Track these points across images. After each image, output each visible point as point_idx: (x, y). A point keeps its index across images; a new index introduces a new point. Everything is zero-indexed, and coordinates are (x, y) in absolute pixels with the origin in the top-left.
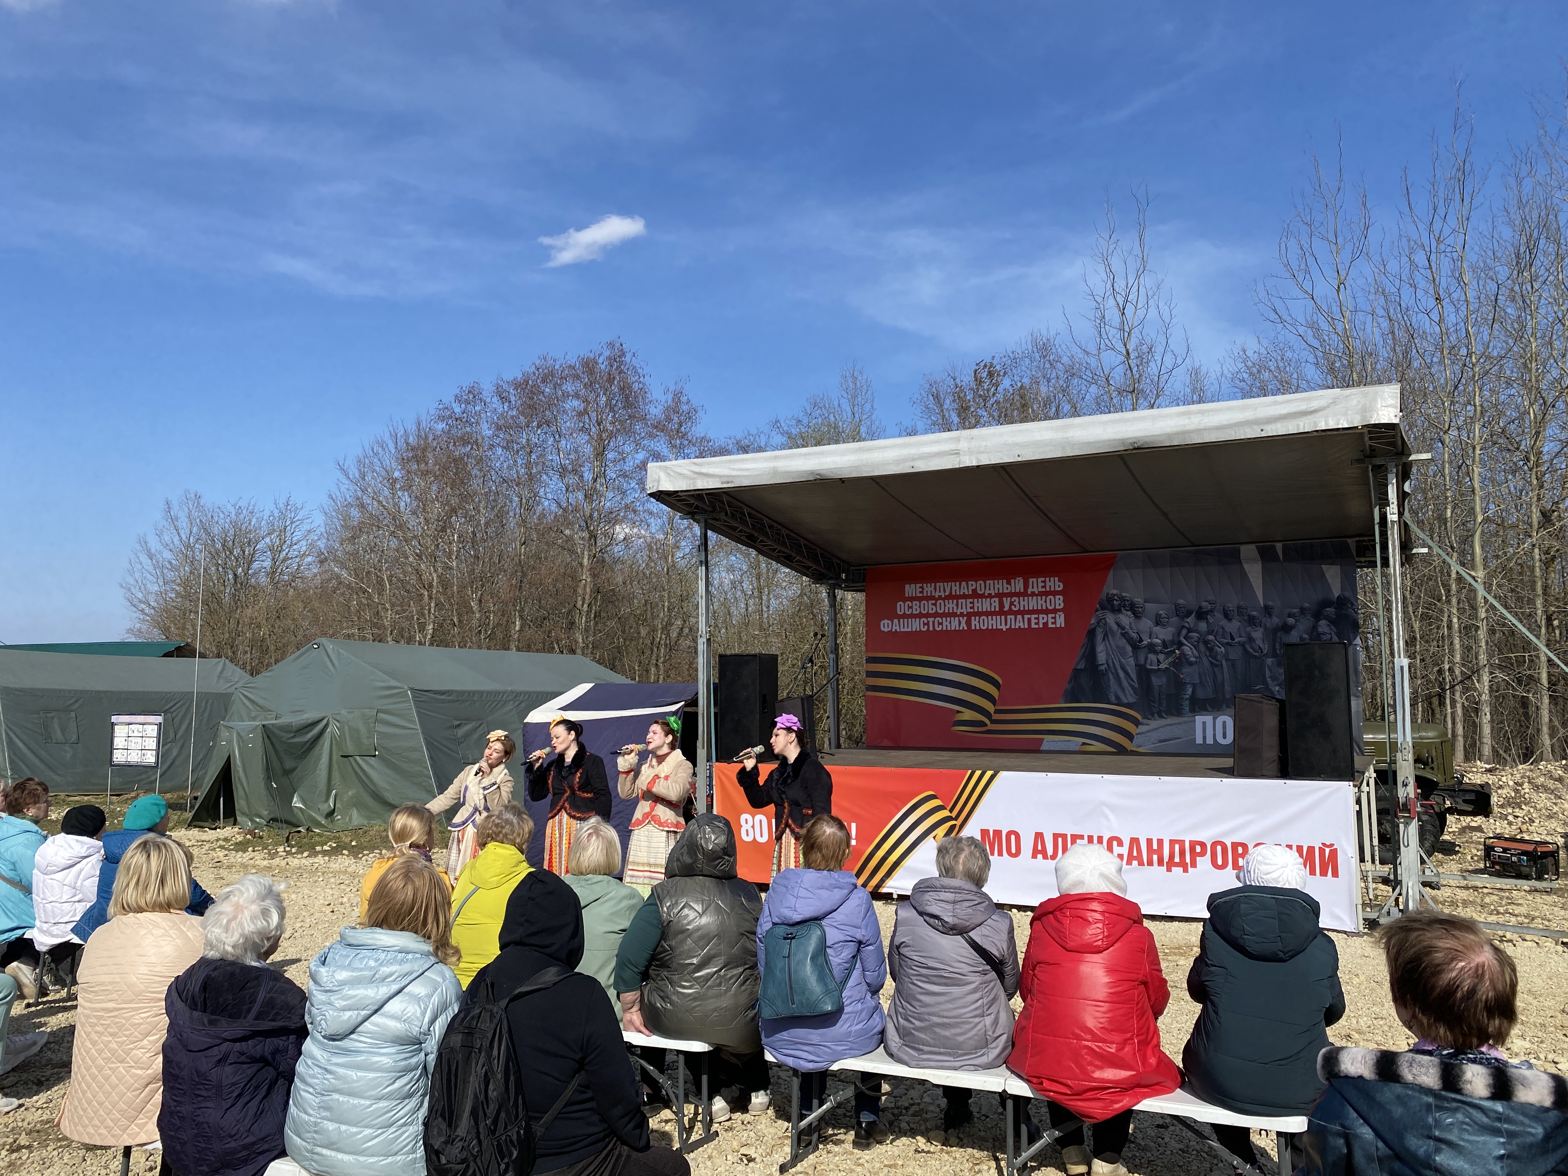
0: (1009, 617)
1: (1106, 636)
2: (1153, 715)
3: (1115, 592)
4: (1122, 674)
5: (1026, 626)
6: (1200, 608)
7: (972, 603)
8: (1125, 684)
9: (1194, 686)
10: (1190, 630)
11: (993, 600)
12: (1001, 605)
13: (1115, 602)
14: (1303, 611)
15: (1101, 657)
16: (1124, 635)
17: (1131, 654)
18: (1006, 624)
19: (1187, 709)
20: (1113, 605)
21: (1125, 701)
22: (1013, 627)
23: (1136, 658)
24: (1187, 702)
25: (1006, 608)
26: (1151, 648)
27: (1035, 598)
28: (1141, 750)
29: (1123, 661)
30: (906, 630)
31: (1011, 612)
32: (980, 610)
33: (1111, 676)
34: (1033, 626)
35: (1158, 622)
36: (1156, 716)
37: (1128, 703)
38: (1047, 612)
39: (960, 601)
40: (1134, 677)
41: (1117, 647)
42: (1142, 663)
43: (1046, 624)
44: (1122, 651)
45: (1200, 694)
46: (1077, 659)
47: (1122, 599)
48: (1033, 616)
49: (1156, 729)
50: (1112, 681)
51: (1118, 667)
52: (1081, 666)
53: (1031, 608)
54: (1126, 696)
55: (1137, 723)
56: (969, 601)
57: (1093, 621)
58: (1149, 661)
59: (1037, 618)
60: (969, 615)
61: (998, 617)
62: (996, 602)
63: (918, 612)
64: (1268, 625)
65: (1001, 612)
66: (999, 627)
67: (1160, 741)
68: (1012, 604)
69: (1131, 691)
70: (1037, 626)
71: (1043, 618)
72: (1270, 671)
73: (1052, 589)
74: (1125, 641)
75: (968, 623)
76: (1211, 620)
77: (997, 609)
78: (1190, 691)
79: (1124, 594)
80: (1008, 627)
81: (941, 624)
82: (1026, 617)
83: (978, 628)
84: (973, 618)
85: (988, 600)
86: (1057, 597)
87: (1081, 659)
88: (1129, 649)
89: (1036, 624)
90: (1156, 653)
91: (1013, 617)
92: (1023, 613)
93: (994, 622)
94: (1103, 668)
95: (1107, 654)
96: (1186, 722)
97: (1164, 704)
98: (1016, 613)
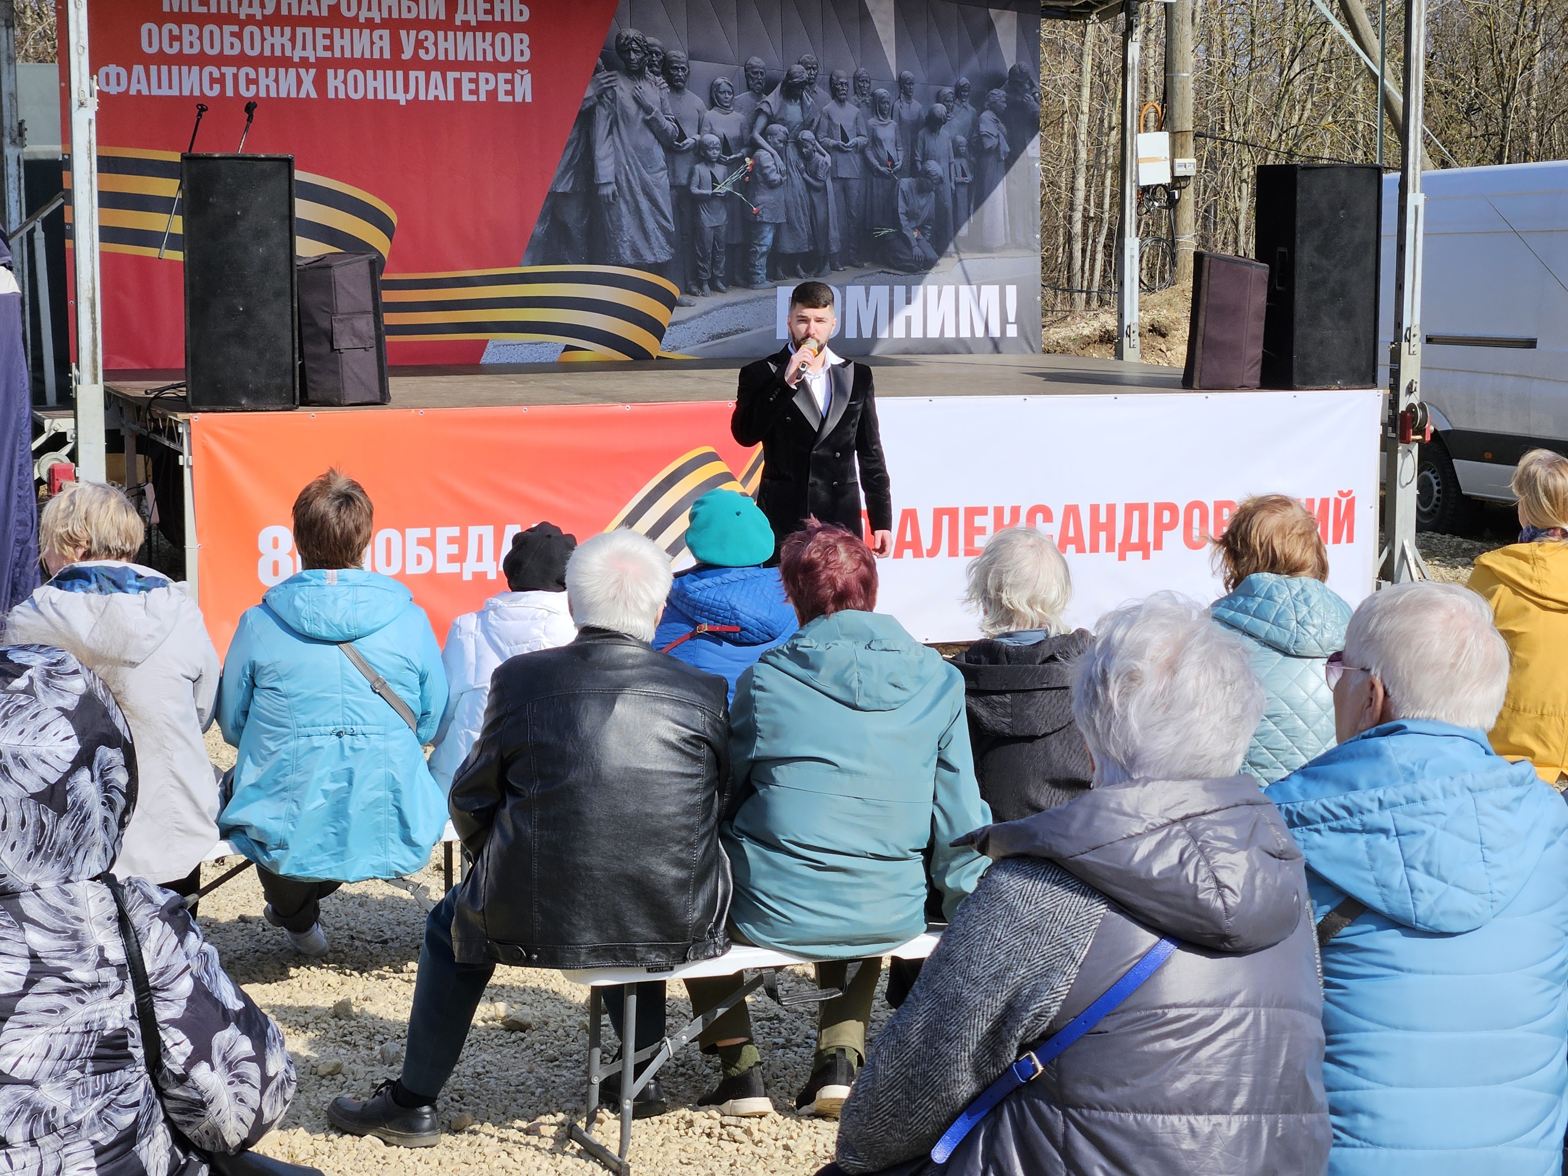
0: (412, 74)
1: (614, 123)
2: (701, 288)
3: (632, 33)
4: (645, 205)
5: (451, 97)
6: (790, 76)
7: (330, 37)
8: (651, 224)
9: (777, 227)
10: (771, 119)
11: (377, 33)
12: (396, 46)
13: (633, 56)
14: (959, 92)
15: (606, 169)
16: (651, 124)
17: (663, 164)
18: (406, 90)
19: (763, 273)
20: (628, 61)
21: (650, 259)
22: (422, 97)
23: (673, 174)
24: (763, 261)
25: (407, 55)
26: (701, 152)
27: (469, 35)
28: (675, 355)
29: (648, 177)
30: (165, 91)
31: (416, 63)
32: (348, 55)
33: (624, 208)
34: (466, 97)
35: (714, 101)
36: (706, 287)
37: (656, 264)
38: (495, 67)
39: (300, 31)
40: (668, 210)
41: (636, 148)
42: (684, 182)
43: (492, 94)
44: (645, 156)
45: (788, 246)
46: (557, 172)
47: (648, 51)
48: (466, 76)
49: (707, 313)
50: (627, 221)
51: (638, 189)
52: (564, 187)
53: (461, 58)
54: (651, 248)
55: (670, 302)
56: (320, 31)
57: (590, 92)
58: (696, 179)
59: (475, 81)
60: (322, 66)
61: (389, 73)
62: (383, 41)
63: (196, 50)
64: (905, 115)
65: (395, 63)
66: (391, 96)
67: (714, 337)
68: (419, 44)
69: (662, 239)
70: (473, 98)
71: (487, 81)
72: (906, 203)
73: (507, 18)
74: (651, 136)
75: (320, 83)
76: (809, 101)
77: (387, 55)
78: (768, 237)
79: (650, 40)
80: (411, 96)
81: (256, 82)
82: (451, 76)
83: (342, 95)
84: (330, 72)
85: (366, 32)
86: (517, 36)
87: (564, 173)
88: (659, 153)
89: (471, 92)
90: (708, 161)
91: (421, 75)
92: (445, 66)
93: (379, 84)
94: (608, 191)
95: (618, 163)
96: (759, 299)
97: (722, 265)
98: (428, 67)
